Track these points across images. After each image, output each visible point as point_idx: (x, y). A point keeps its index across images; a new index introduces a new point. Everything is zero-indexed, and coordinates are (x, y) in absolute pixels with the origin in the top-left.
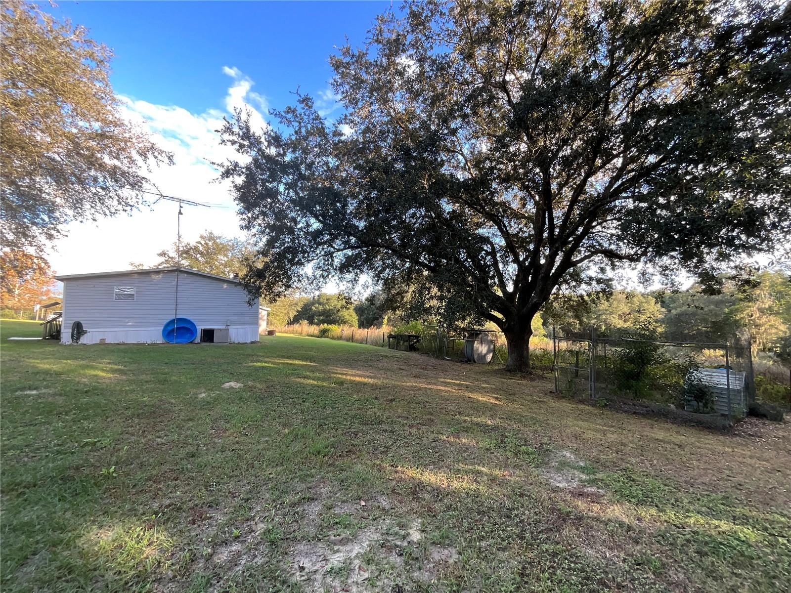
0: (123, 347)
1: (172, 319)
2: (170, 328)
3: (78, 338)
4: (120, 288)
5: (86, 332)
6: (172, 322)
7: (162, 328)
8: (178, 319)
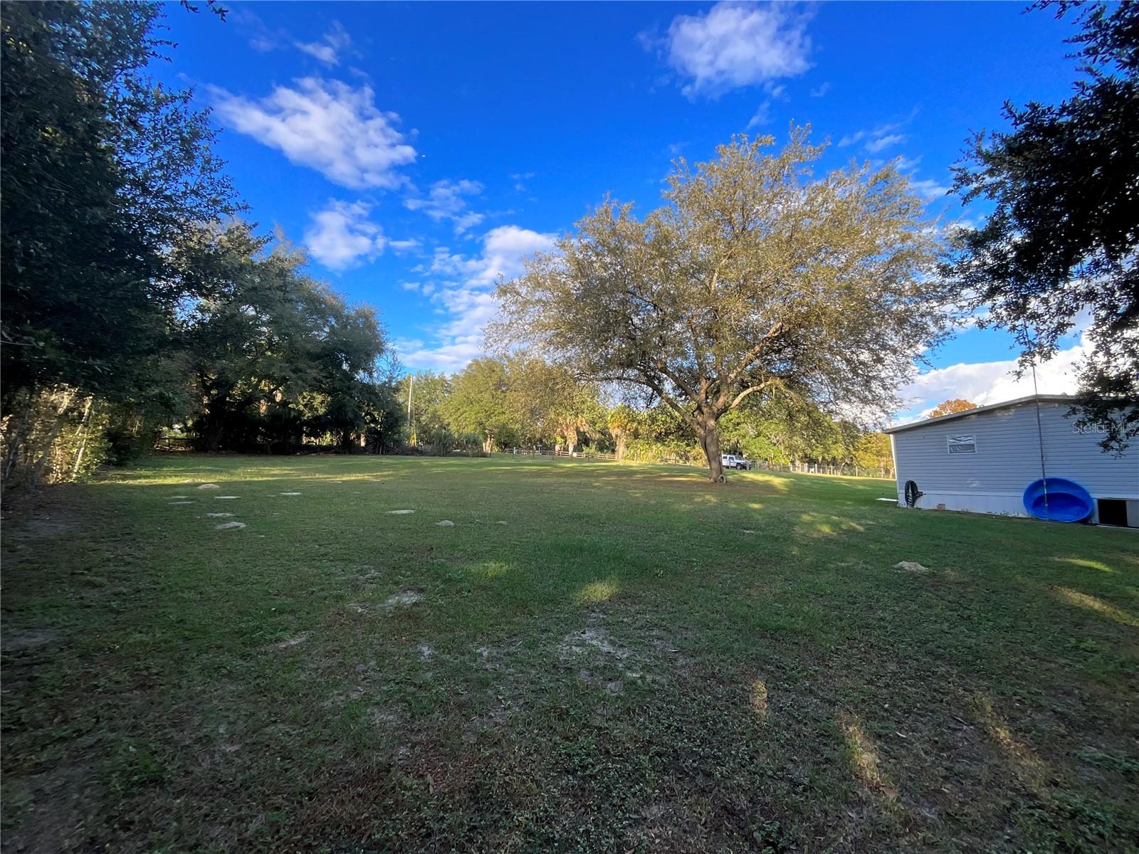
0: (967, 517)
1: (1037, 479)
2: (1037, 494)
3: (914, 502)
4: (954, 436)
5: (921, 494)
6: (1038, 485)
7: (1022, 494)
8: (1046, 480)
